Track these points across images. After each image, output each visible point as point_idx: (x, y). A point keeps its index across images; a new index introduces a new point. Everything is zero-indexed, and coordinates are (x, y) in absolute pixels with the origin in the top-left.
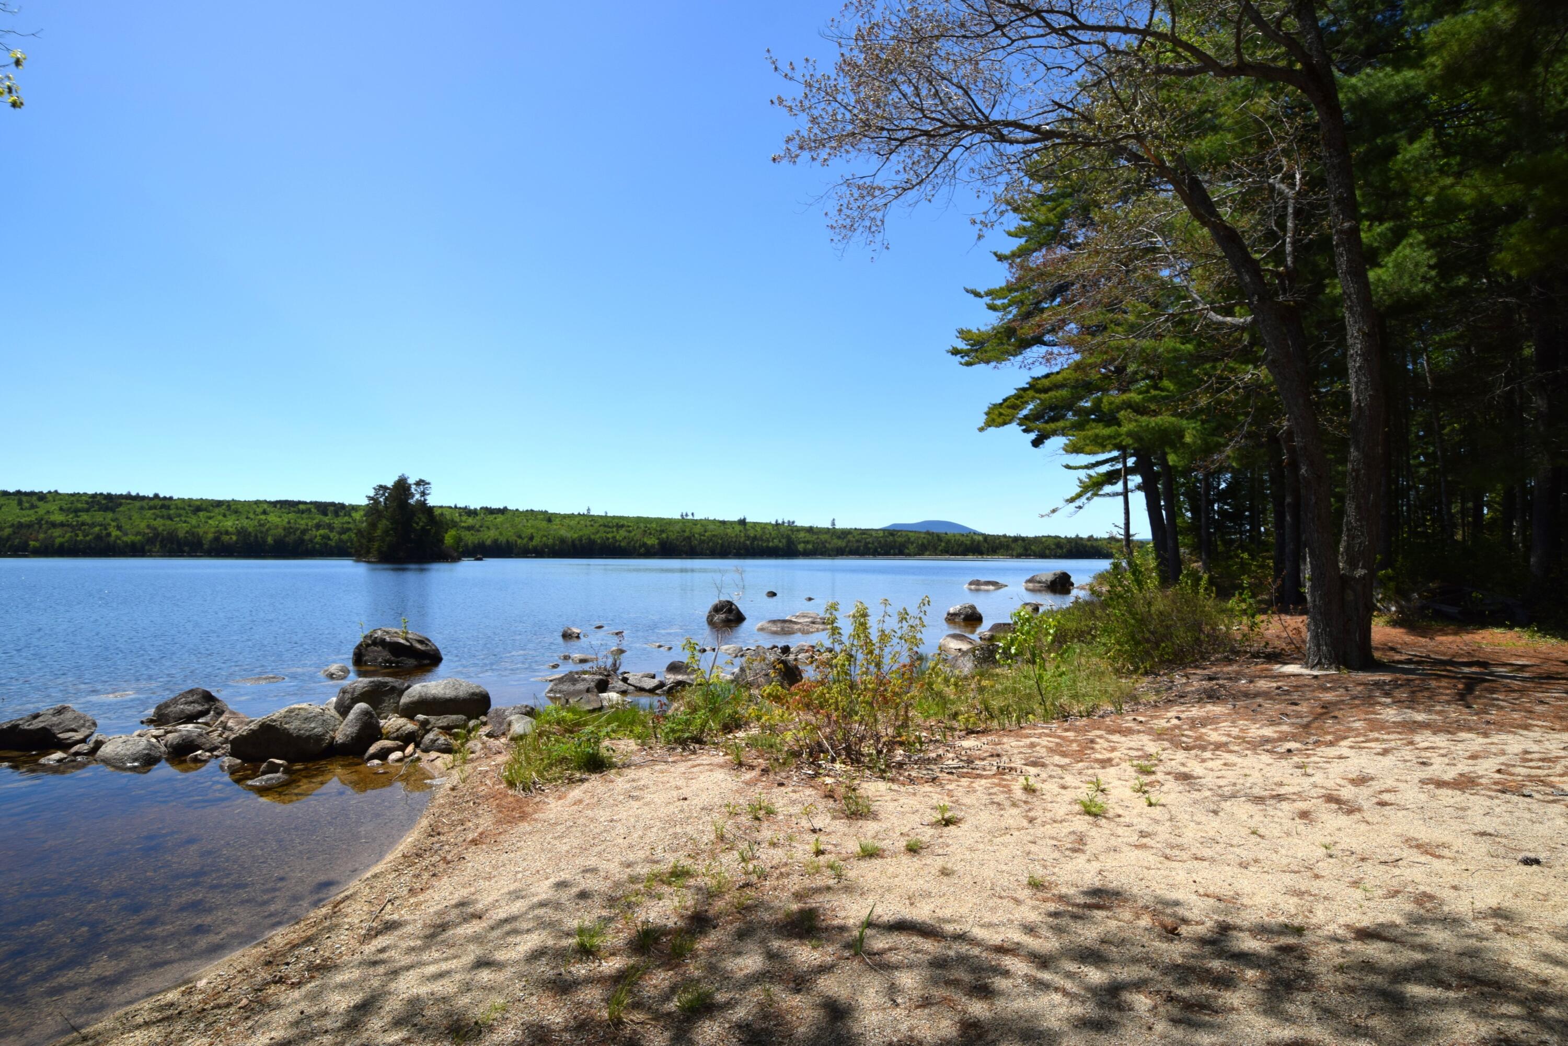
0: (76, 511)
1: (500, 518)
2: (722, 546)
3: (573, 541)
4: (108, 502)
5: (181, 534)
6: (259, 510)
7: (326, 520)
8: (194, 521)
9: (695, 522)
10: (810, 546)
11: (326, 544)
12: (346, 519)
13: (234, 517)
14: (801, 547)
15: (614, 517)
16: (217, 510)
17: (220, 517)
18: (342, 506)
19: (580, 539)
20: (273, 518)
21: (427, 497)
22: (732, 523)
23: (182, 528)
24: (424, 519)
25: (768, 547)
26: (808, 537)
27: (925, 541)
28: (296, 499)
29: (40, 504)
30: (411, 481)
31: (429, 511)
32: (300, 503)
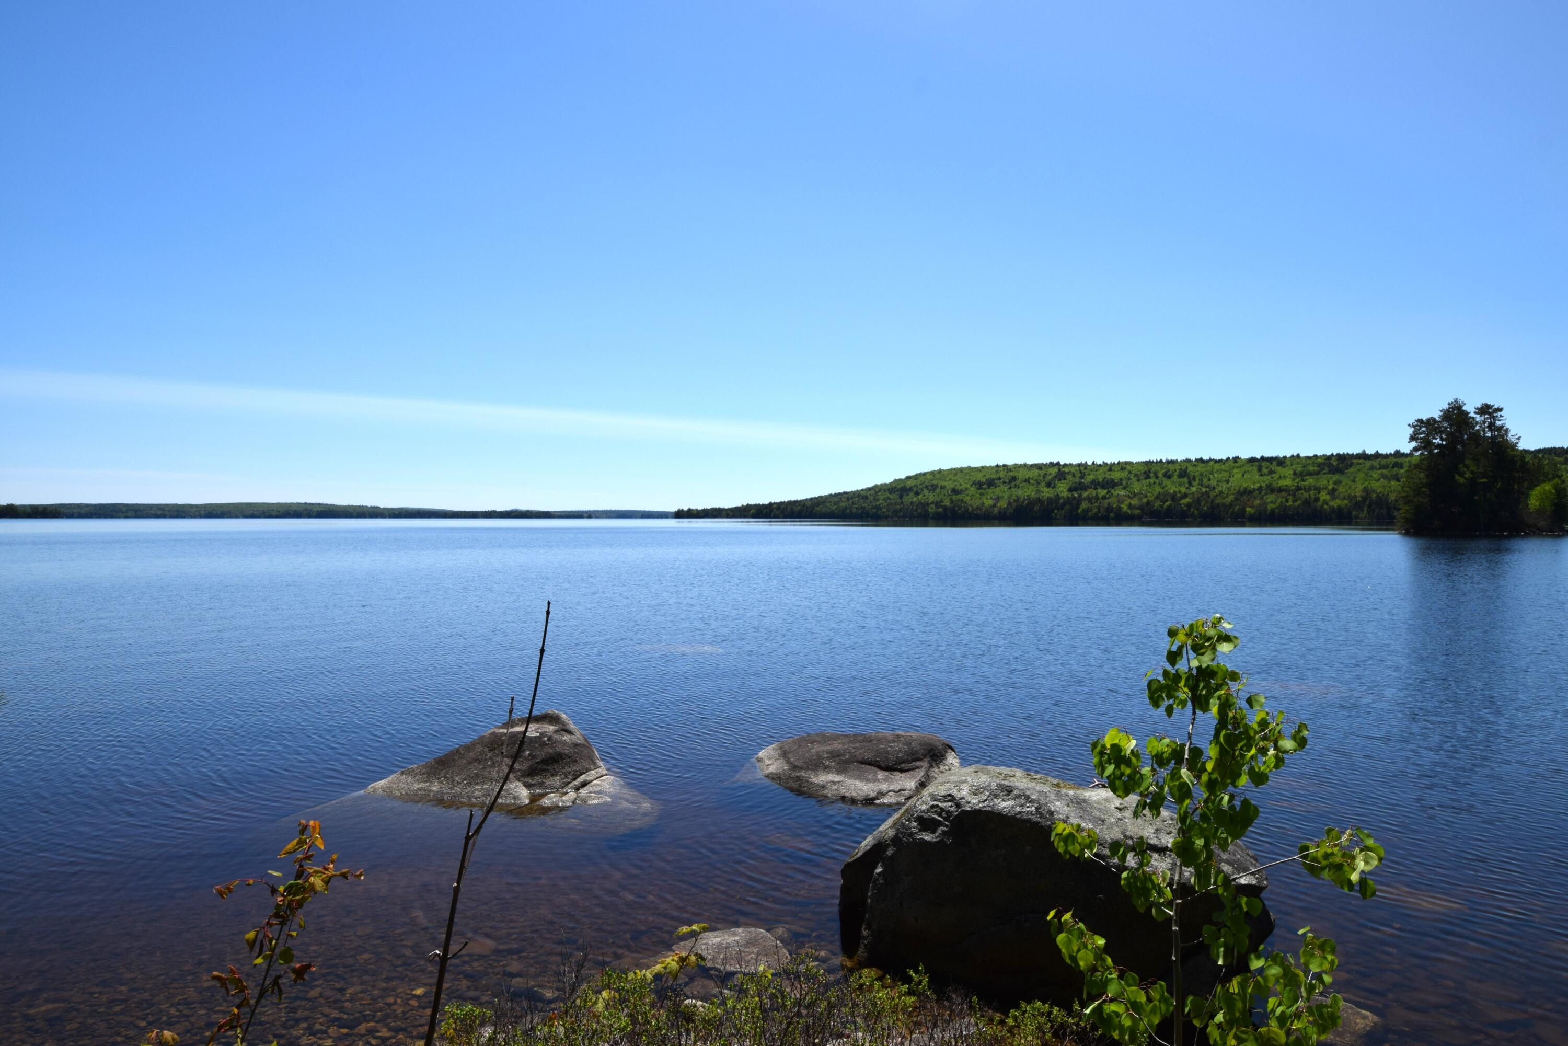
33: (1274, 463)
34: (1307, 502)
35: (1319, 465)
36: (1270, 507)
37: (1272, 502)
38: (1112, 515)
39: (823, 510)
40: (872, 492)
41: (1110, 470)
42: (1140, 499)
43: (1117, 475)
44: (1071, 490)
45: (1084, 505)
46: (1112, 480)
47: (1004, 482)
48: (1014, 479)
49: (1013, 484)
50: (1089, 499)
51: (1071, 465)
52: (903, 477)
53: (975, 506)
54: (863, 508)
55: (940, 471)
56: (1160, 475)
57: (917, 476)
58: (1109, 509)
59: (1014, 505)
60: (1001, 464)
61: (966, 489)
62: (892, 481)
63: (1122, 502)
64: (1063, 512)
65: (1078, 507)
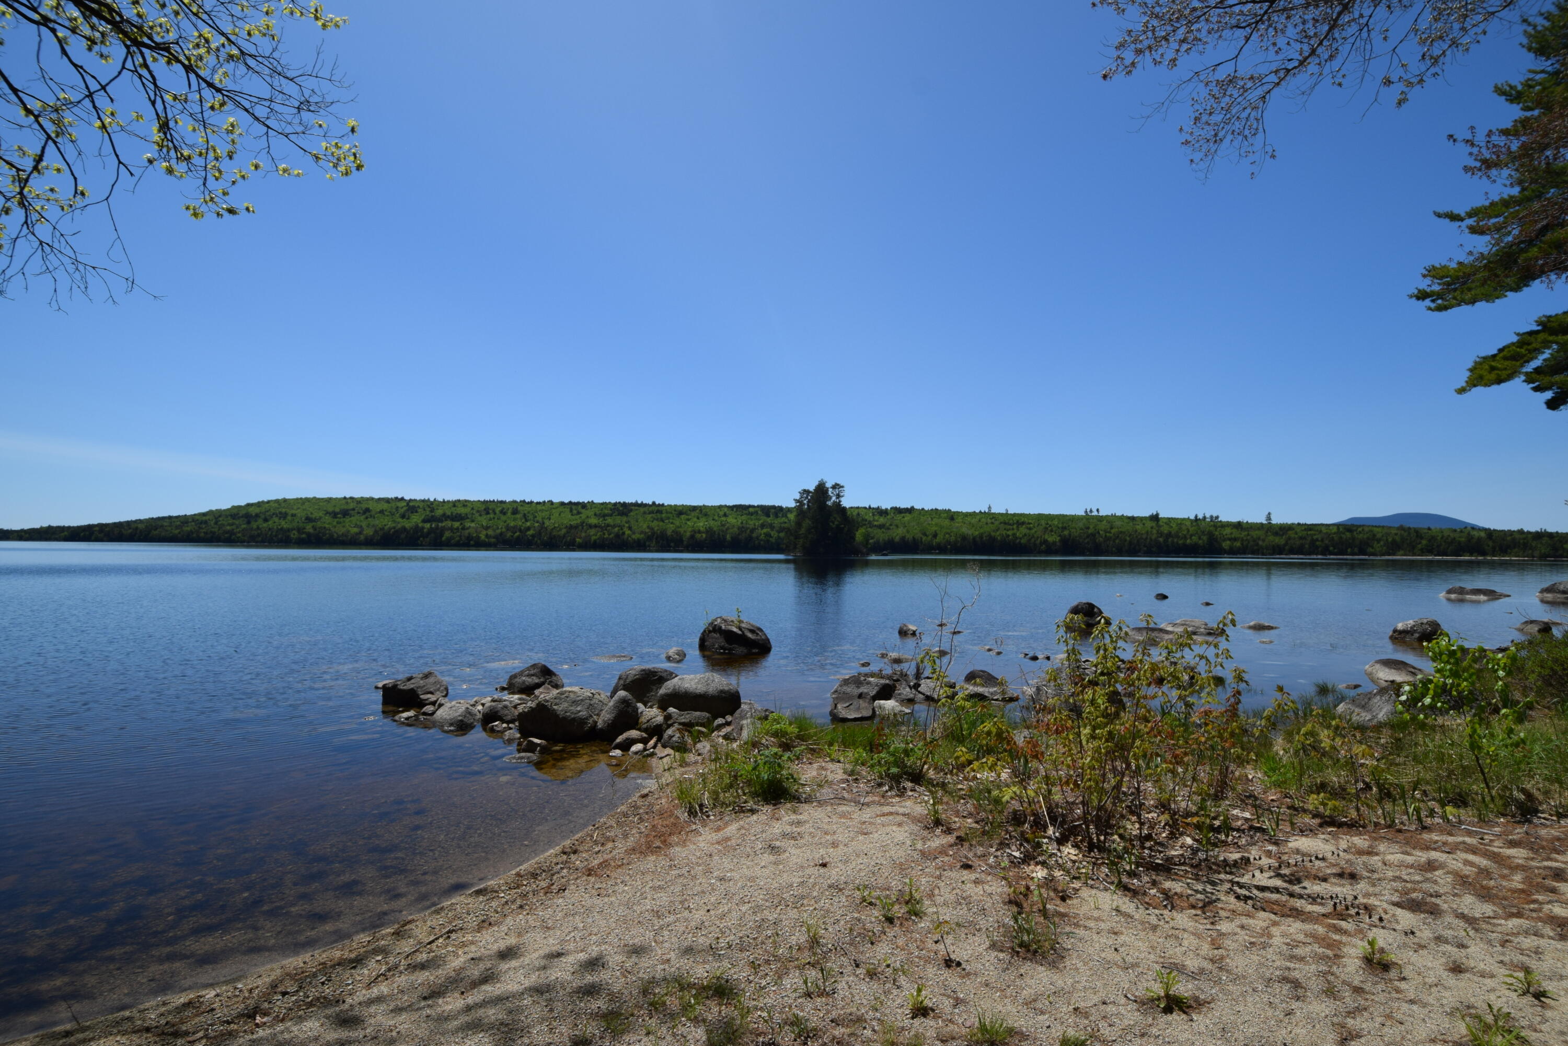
0: (604, 516)
1: (908, 517)
2: (1130, 542)
3: (974, 539)
4: (623, 509)
5: (669, 533)
6: (721, 513)
7: (769, 520)
8: (677, 522)
9: (1100, 519)
10: (1238, 544)
11: (768, 541)
12: (784, 519)
13: (704, 519)
14: (1226, 545)
15: (1014, 515)
16: (693, 514)
17: (695, 519)
18: (780, 509)
19: (981, 536)
20: (731, 520)
21: (842, 499)
22: (1142, 519)
23: (670, 528)
24: (839, 519)
25: (1185, 545)
26: (1236, 533)
27: (1398, 538)
28: (747, 504)
29: (583, 511)
30: (829, 485)
31: (843, 510)
32: (750, 506)
34: (617, 536)
35: (611, 509)
36: (594, 538)
37: (594, 535)
39: (163, 534)
40: (210, 517)
41: (454, 506)
42: (494, 530)
43: (461, 510)
44: (427, 521)
45: (447, 534)
46: (460, 515)
47: (359, 513)
48: (367, 510)
49: (368, 514)
50: (447, 529)
51: (415, 500)
52: (243, 504)
53: (340, 533)
54: (214, 533)
55: (285, 500)
56: (497, 512)
57: (259, 504)
58: (469, 538)
59: (381, 533)
61: (321, 518)
62: (229, 507)
64: (428, 540)
65: (442, 535)
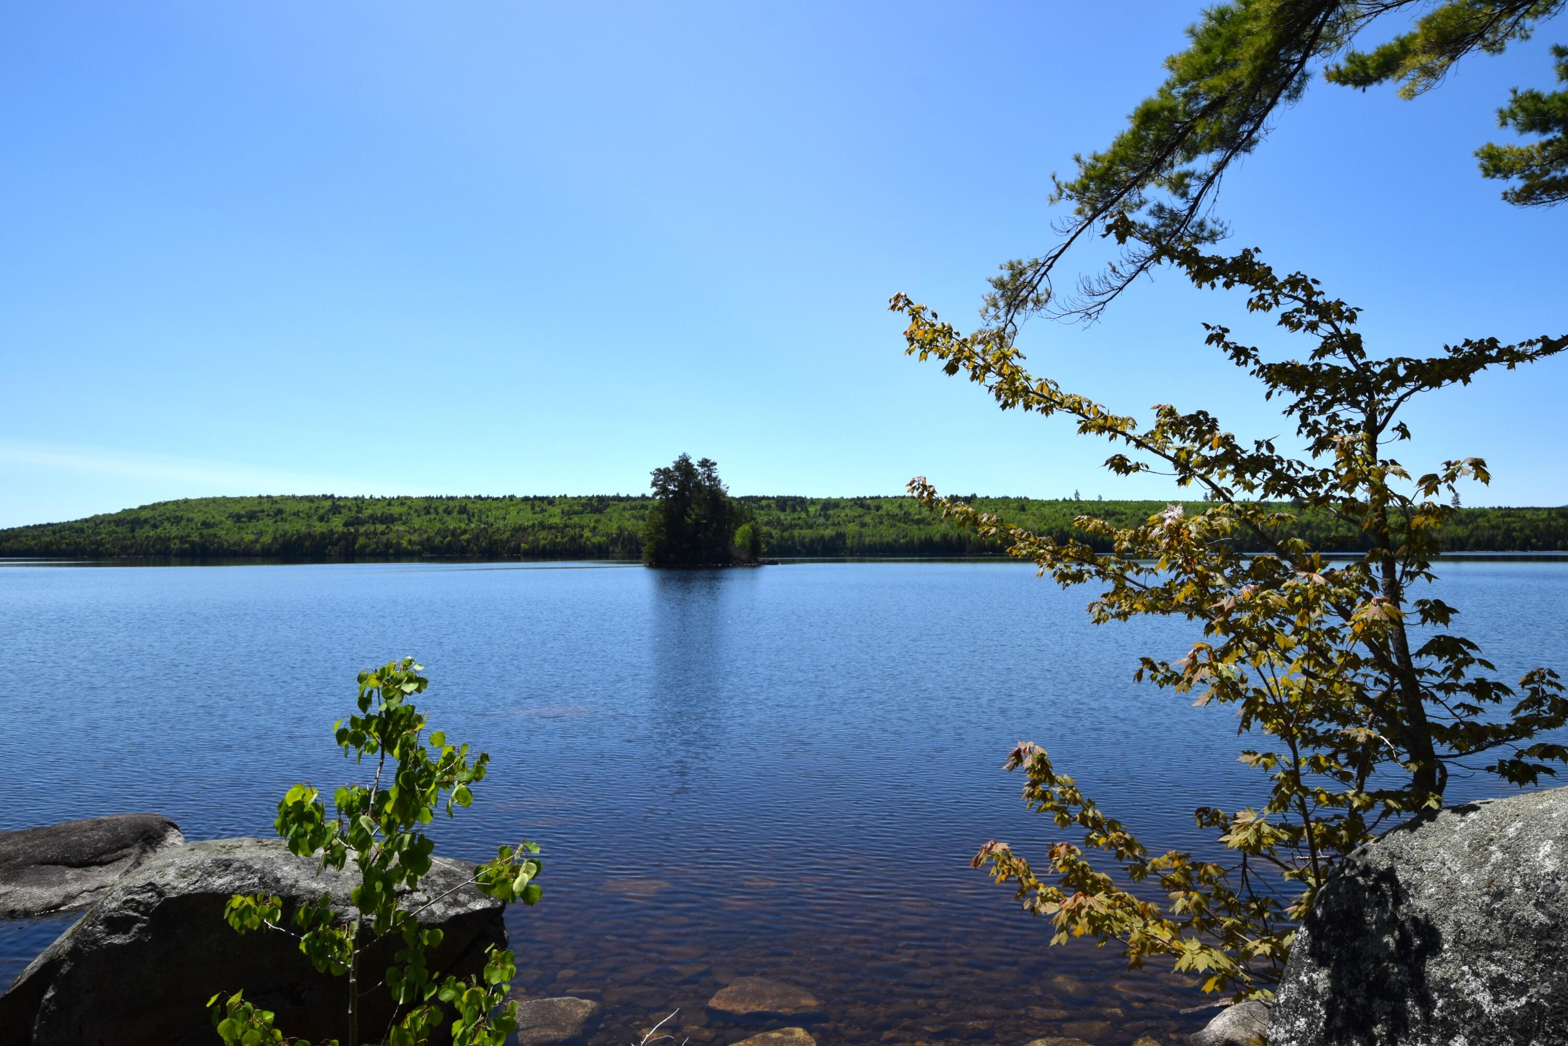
0: (570, 514)
12: (801, 514)
15: (1110, 503)
21: (719, 483)
29: (549, 508)
33: (546, 502)
34: (573, 539)
35: (583, 505)
36: (542, 542)
37: (544, 538)
38: (391, 551)
39: (16, 546)
40: (91, 524)
41: (389, 504)
42: (420, 535)
43: (396, 510)
44: (346, 525)
45: (361, 541)
46: (392, 515)
47: (268, 515)
48: (280, 512)
49: (279, 517)
50: (367, 535)
51: (346, 498)
52: (136, 507)
53: (232, 542)
54: (78, 544)
55: (186, 501)
56: (440, 511)
57: (154, 507)
58: (388, 545)
59: (280, 540)
60: (265, 495)
61: (221, 522)
62: (119, 510)
63: (402, 538)
64: (337, 549)
65: (354, 543)
